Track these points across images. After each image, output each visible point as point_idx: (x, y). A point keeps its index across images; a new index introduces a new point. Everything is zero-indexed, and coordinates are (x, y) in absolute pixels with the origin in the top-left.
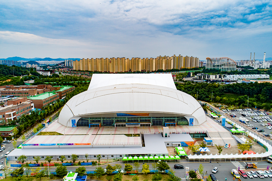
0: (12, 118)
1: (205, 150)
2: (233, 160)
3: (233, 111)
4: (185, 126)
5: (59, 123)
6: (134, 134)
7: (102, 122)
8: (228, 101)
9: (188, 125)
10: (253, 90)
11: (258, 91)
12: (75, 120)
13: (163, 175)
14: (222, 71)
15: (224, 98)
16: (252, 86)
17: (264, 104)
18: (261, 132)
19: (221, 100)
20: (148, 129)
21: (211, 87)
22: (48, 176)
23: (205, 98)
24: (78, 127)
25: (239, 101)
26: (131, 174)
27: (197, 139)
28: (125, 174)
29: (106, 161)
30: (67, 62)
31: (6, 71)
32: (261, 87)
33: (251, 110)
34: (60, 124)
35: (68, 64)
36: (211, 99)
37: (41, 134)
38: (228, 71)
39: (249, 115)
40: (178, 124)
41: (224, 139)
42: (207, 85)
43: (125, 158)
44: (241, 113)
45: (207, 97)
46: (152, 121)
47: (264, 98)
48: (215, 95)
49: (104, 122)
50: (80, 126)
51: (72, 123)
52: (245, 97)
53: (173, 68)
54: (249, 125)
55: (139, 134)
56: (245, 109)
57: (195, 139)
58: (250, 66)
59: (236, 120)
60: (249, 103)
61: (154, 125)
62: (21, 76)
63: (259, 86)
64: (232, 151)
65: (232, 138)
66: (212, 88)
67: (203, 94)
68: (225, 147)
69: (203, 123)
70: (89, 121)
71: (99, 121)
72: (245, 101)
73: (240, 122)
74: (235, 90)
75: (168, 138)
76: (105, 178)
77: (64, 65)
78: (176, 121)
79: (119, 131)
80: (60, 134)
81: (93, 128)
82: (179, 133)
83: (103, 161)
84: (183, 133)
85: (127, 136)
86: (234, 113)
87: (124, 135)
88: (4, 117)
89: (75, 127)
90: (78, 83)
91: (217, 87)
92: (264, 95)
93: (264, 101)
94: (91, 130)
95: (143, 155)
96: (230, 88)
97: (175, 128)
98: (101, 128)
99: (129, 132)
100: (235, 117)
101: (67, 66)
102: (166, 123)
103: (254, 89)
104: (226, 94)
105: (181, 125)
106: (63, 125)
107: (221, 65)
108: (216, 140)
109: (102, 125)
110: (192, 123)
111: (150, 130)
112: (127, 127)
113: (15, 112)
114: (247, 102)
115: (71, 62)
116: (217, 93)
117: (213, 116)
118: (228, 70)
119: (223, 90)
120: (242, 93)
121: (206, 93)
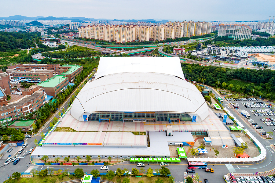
0: (29, 110)
1: (204, 152)
2: (227, 163)
3: (237, 101)
4: (188, 122)
5: (71, 115)
6: (140, 132)
7: (111, 117)
8: (234, 88)
9: (191, 121)
10: (260, 78)
11: (265, 80)
12: (86, 116)
13: (164, 178)
14: (235, 39)
15: (231, 85)
16: (260, 74)
17: (269, 94)
18: (260, 129)
19: (227, 86)
20: (153, 126)
21: (219, 71)
22: (67, 176)
23: (211, 83)
24: (89, 121)
25: (245, 89)
26: (137, 176)
27: (198, 136)
28: (132, 176)
29: (115, 161)
30: (71, 25)
31: (13, 44)
32: (269, 76)
33: (255, 100)
34: (73, 117)
35: (73, 27)
36: (217, 85)
37: (57, 130)
38: (241, 39)
39: (252, 107)
40: (182, 120)
41: (222, 138)
42: (215, 69)
43: (132, 160)
44: (244, 103)
45: (214, 82)
46: (157, 117)
47: (270, 87)
48: (222, 82)
49: (113, 117)
50: (91, 120)
51: (84, 118)
52: (252, 86)
53: (183, 35)
54: (249, 120)
55: (145, 132)
56: (250, 99)
57: (197, 136)
58: (267, 32)
59: (238, 112)
60: (255, 93)
61: (159, 121)
62: (28, 49)
63: (267, 74)
64: (228, 151)
65: (230, 138)
66: (219, 73)
67: (210, 78)
68: (222, 147)
69: (206, 119)
70: (99, 117)
71: (108, 116)
72: (251, 90)
73: (242, 115)
74: (242, 76)
75: (171, 136)
76: (115, 180)
77: (69, 28)
78: (180, 117)
79: (127, 127)
80: (74, 131)
81: (103, 123)
82: (182, 131)
83: (114, 161)
84: (185, 131)
85: (134, 134)
86: (237, 104)
87: (131, 133)
88: (22, 110)
89: (87, 121)
90: (86, 60)
91: (225, 72)
92: (271, 85)
93: (269, 90)
94: (101, 126)
95: (148, 157)
96: (238, 75)
97: (178, 125)
98: (111, 123)
99: (136, 129)
100: (238, 108)
101: (72, 29)
102: (170, 120)
103: (262, 77)
104: (233, 79)
105: (184, 121)
106: (75, 119)
107: (235, 31)
108: (215, 139)
109: (111, 120)
110: (195, 120)
111: (155, 127)
112: (134, 123)
113: (30, 104)
114: (252, 91)
115: (76, 25)
116: (224, 79)
117: (216, 108)
118: (242, 37)
119: (230, 76)
120: (249, 80)
121: (213, 78)
